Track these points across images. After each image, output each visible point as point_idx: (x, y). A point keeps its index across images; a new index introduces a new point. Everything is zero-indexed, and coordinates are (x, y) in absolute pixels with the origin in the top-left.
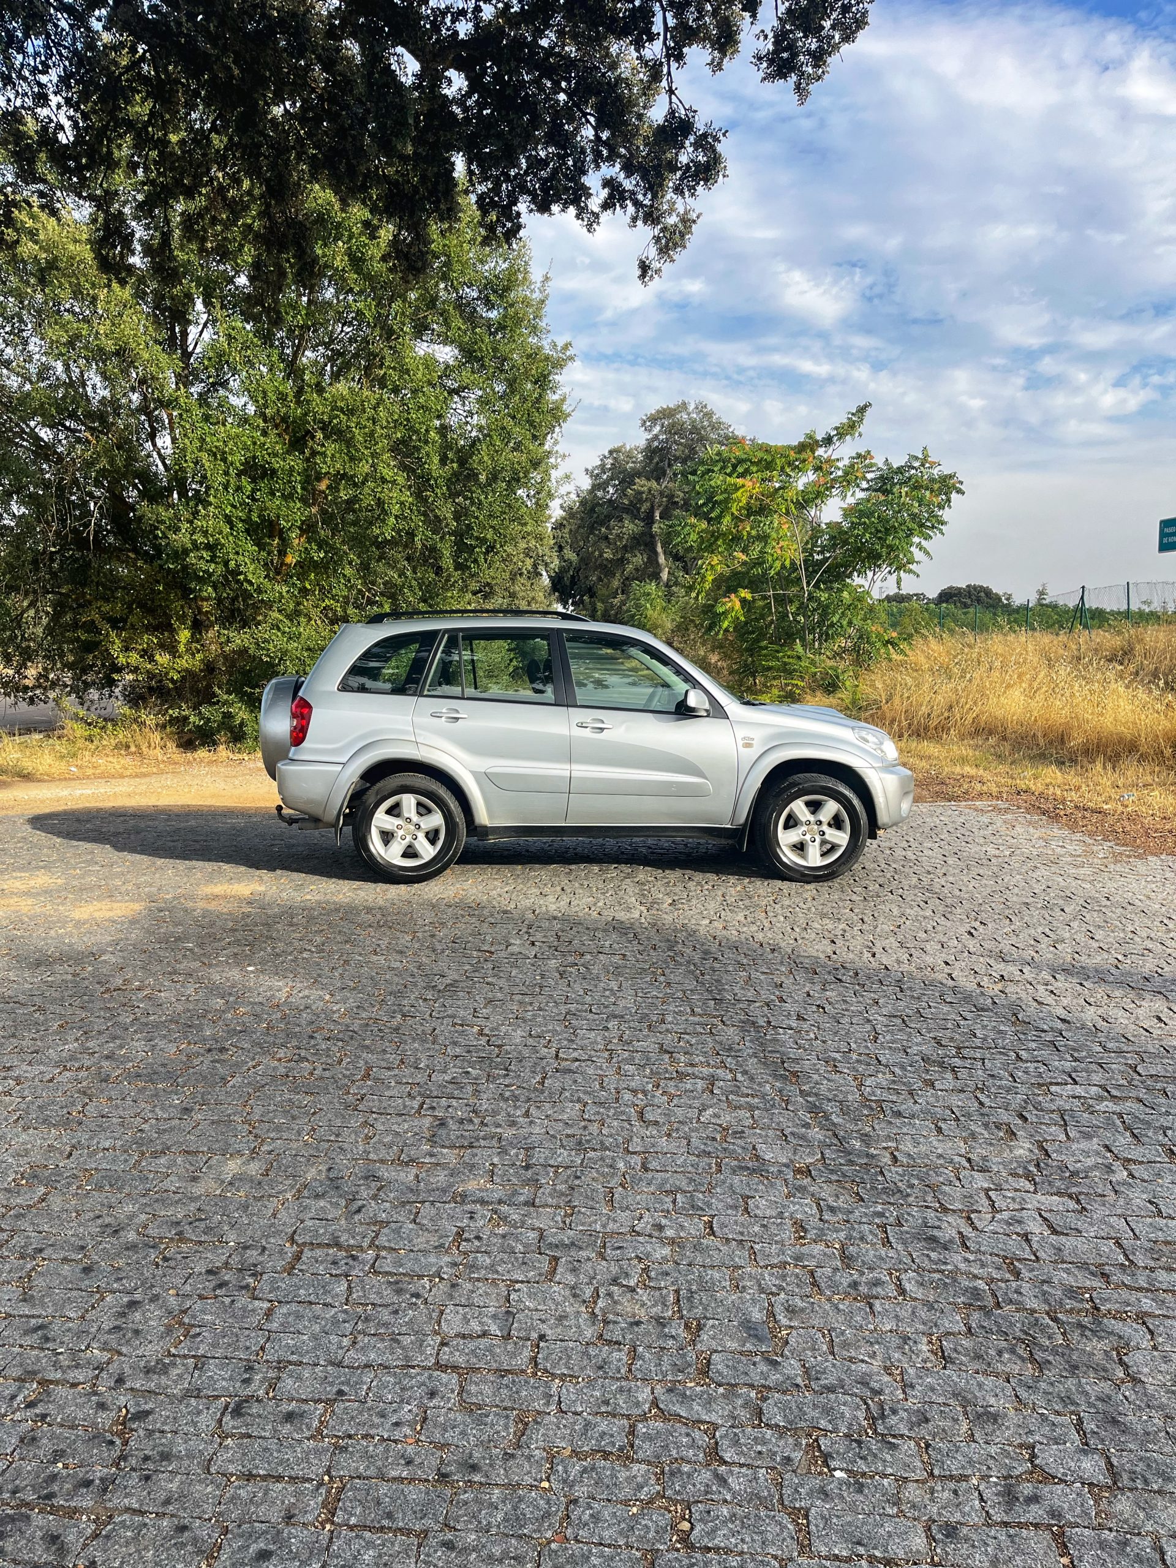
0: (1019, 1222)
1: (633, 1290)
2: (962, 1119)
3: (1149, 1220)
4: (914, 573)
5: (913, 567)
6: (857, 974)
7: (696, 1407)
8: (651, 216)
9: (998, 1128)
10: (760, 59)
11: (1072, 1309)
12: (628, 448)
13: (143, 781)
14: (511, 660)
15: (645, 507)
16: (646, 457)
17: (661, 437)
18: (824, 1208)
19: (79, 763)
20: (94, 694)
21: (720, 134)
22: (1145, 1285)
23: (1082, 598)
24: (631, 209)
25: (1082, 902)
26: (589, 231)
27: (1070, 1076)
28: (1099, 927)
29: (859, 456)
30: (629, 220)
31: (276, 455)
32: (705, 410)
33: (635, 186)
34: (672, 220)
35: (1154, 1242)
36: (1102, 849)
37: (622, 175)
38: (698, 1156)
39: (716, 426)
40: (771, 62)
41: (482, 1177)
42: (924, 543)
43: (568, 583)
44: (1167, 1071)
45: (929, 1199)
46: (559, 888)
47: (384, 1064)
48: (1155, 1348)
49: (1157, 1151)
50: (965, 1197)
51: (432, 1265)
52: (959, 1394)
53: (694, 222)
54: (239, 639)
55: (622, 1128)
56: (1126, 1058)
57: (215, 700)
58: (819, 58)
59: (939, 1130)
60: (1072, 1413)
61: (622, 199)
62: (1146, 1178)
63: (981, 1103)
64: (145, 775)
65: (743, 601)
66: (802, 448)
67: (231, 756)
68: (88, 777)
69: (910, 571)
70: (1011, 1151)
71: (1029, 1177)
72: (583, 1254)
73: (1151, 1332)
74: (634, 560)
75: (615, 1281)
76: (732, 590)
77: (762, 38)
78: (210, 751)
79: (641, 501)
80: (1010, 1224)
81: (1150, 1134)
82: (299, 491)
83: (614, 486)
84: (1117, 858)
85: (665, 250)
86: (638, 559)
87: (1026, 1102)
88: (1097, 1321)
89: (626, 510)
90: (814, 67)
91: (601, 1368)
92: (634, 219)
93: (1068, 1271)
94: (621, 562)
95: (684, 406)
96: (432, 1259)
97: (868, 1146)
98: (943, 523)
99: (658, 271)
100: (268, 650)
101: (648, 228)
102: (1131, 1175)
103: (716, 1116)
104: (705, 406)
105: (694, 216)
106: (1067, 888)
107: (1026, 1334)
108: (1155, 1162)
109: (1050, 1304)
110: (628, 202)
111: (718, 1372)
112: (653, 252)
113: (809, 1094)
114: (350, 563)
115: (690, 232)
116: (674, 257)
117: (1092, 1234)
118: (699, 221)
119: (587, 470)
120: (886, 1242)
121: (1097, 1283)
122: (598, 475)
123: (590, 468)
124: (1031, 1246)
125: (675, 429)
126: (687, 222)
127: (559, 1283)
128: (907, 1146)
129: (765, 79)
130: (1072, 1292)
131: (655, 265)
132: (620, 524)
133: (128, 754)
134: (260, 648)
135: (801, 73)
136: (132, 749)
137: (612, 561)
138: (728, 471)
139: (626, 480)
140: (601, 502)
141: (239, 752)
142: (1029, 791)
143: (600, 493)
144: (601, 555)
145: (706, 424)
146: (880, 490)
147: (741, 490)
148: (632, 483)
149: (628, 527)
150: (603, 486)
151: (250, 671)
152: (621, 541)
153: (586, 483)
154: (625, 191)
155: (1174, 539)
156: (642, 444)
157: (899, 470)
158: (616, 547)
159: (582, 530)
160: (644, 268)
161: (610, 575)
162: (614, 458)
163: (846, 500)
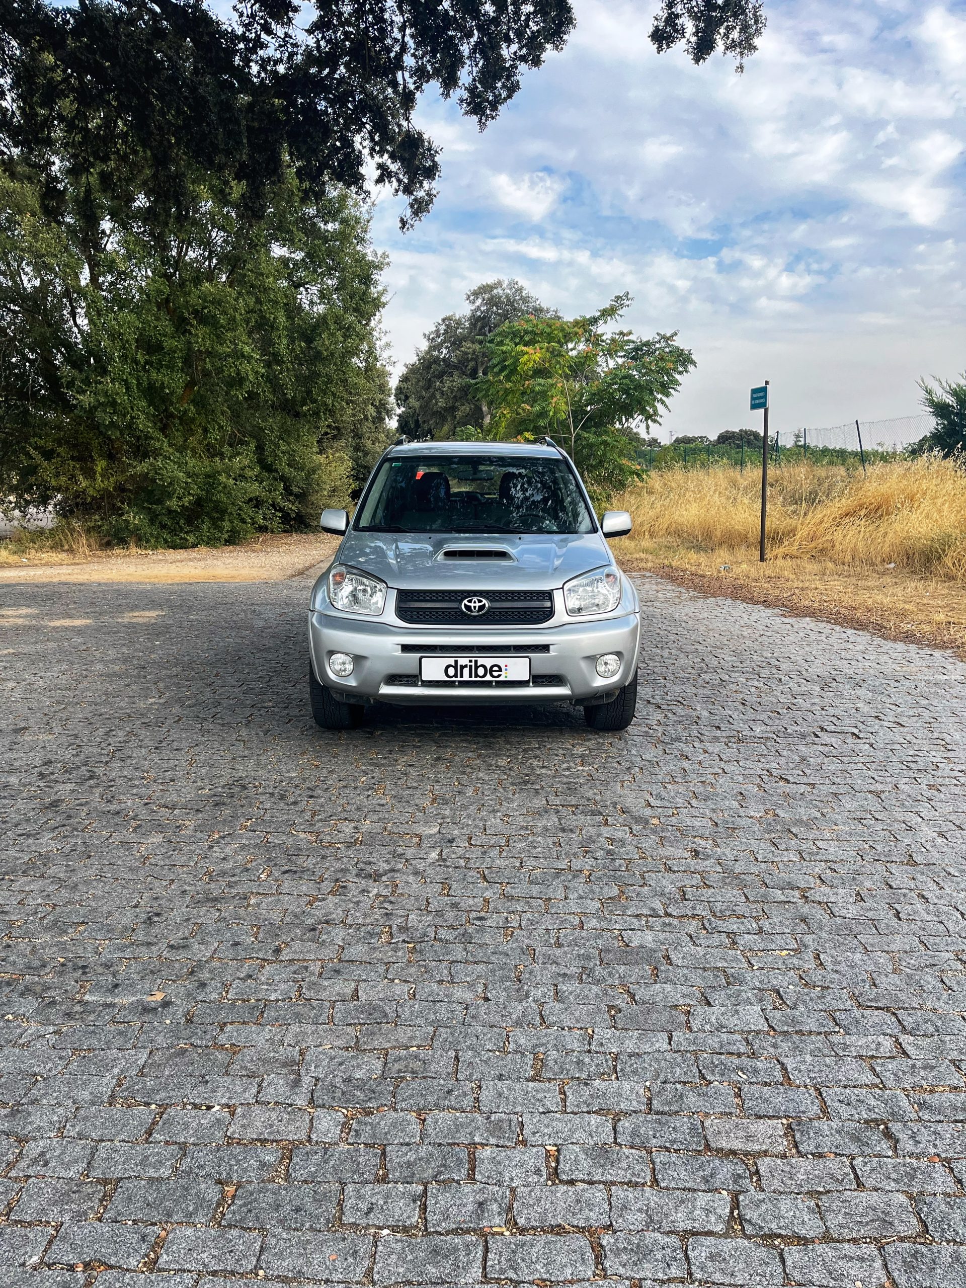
8: (408, 190)
10: (462, 101)
12: (458, 317)
13: (77, 567)
15: (471, 365)
16: (471, 324)
17: (482, 309)
19: (28, 556)
20: (32, 510)
21: (438, 150)
24: (395, 184)
29: (621, 333)
30: (393, 191)
32: (516, 286)
33: (398, 169)
34: (421, 194)
37: (390, 161)
39: (525, 300)
40: (469, 104)
42: (664, 398)
43: (414, 426)
53: (435, 197)
54: (142, 467)
58: (494, 107)
61: (389, 177)
64: (78, 564)
66: (576, 323)
67: (140, 552)
68: (36, 565)
74: (463, 408)
76: (520, 432)
77: (463, 88)
78: (124, 548)
79: (468, 361)
83: (447, 347)
85: (416, 213)
86: (465, 409)
89: (456, 367)
90: (491, 111)
92: (397, 191)
94: (453, 409)
95: (499, 284)
98: (679, 385)
99: (412, 226)
100: (163, 475)
101: (406, 197)
104: (517, 283)
105: (434, 193)
110: (393, 179)
112: (409, 212)
115: (432, 203)
116: (422, 218)
118: (437, 197)
119: (425, 335)
122: (433, 338)
123: (427, 333)
125: (493, 302)
126: (430, 196)
129: (465, 114)
131: (410, 222)
132: (451, 379)
133: (64, 551)
134: (156, 473)
135: (483, 114)
136: (66, 547)
137: (445, 409)
138: (517, 340)
139: (457, 343)
140: (436, 360)
141: (146, 548)
142: (670, 566)
143: (435, 353)
144: (437, 404)
145: (517, 298)
146: (633, 358)
147: (526, 357)
148: (460, 346)
149: (457, 381)
150: (438, 348)
151: (152, 491)
152: (452, 393)
153: (424, 346)
154: (391, 172)
155: (757, 402)
156: (468, 313)
157: (647, 344)
158: (448, 397)
159: (421, 383)
160: (403, 223)
161: (443, 420)
162: (446, 325)
163: (607, 365)
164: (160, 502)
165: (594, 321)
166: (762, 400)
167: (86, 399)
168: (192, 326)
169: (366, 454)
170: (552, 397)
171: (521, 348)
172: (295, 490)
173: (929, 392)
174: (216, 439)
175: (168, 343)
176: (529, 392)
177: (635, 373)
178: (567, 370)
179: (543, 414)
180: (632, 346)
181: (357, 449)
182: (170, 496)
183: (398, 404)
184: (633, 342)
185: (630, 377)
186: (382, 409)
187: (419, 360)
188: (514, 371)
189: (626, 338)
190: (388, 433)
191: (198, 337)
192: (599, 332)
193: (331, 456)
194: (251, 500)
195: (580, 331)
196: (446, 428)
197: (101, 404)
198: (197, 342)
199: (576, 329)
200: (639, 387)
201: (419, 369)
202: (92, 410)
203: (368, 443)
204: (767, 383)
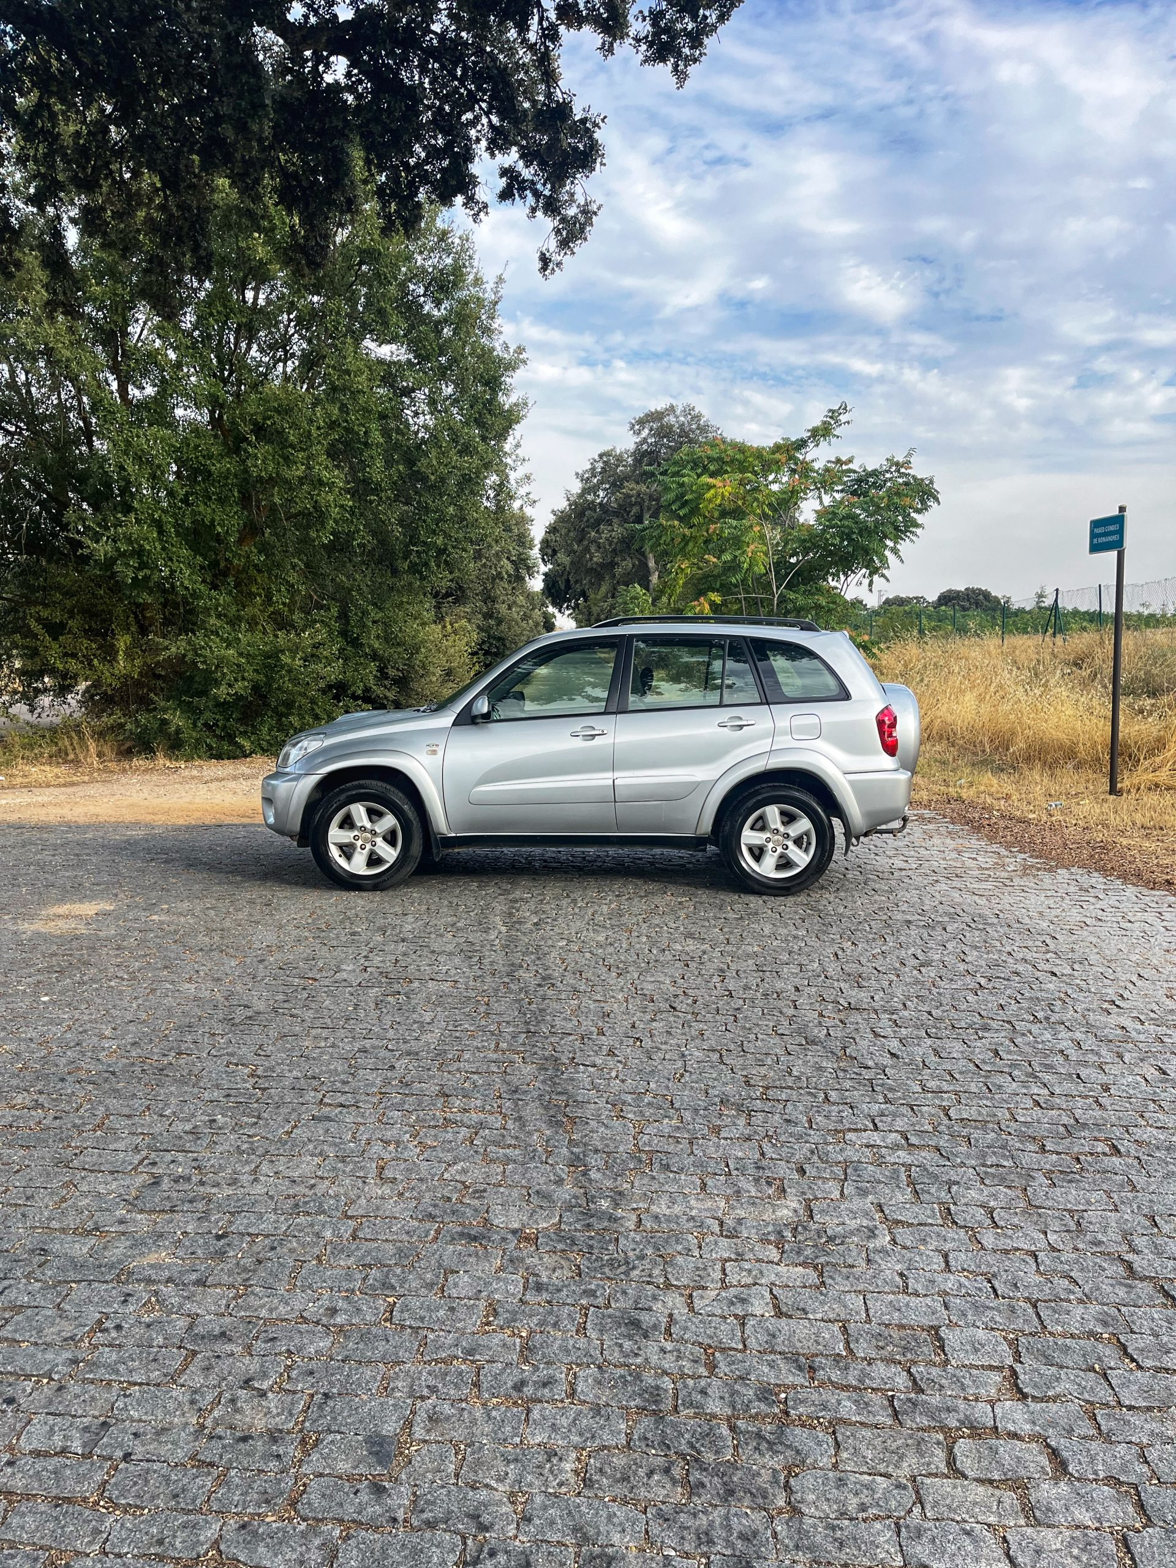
0: (743, 1301)
1: (263, 1394)
2: (734, 1173)
3: (891, 1297)
5: (885, 572)
6: (695, 1002)
7: (261, 1549)
8: (552, 207)
9: (769, 1184)
10: (639, 41)
11: (757, 1414)
12: (618, 452)
14: (474, 664)
15: (635, 510)
16: (635, 460)
17: (649, 441)
18: (531, 1285)
19: (9, 771)
20: (44, 702)
21: (598, 120)
22: (854, 1383)
23: (1056, 600)
24: (531, 200)
25: (968, 920)
26: (475, 222)
27: (873, 1121)
28: (976, 947)
29: (838, 461)
30: (528, 211)
31: (210, 457)
32: (692, 413)
33: (534, 175)
34: (572, 211)
35: (887, 1326)
36: (1015, 861)
37: (521, 163)
38: (420, 1221)
39: (704, 429)
40: (651, 45)
41: (166, 1248)
42: (897, 546)
43: (563, 587)
44: (980, 1113)
45: (656, 1272)
46: (424, 908)
47: (126, 1111)
48: (835, 1466)
49: (933, 1210)
50: (698, 1269)
51: (47, 1362)
52: (581, 1528)
53: (595, 213)
54: (176, 647)
55: (353, 1186)
56: (943, 1100)
57: (152, 706)
58: (696, 39)
59: (704, 1186)
60: (703, 1555)
61: (521, 189)
62: (909, 1244)
63: (763, 1154)
65: (712, 604)
66: (777, 448)
67: (168, 764)
69: (883, 576)
70: (774, 1211)
71: (779, 1244)
72: (228, 1348)
73: (837, 1445)
74: (624, 563)
75: (247, 1383)
76: (701, 593)
77: (640, 19)
78: (147, 759)
79: (632, 505)
80: (733, 1303)
81: (933, 1190)
82: (236, 494)
83: (605, 489)
84: (1026, 870)
85: (565, 243)
86: (627, 564)
87: (812, 1152)
88: (780, 1432)
89: (616, 514)
90: (691, 48)
91: (176, 1496)
92: (534, 210)
93: (772, 1365)
94: (613, 565)
95: (672, 409)
96: (50, 1356)
97: (616, 1205)
98: (918, 526)
99: (559, 264)
100: (205, 657)
101: (548, 219)
102: (894, 1241)
103: (464, 1171)
104: (693, 409)
105: (594, 207)
106: (959, 904)
107: (693, 1447)
108: (925, 1225)
109: (734, 1408)
110: (528, 192)
111: (309, 1503)
112: (553, 244)
113: (577, 1145)
114: (294, 567)
115: (591, 225)
116: (575, 250)
117: (818, 1316)
118: (599, 213)
119: (577, 474)
120: (582, 1329)
121: (800, 1379)
122: (588, 478)
123: (580, 472)
124: (743, 1332)
125: (664, 432)
126: (588, 213)
127: (183, 1386)
128: (661, 1208)
129: (645, 61)
130: (766, 1393)
131: (556, 258)
132: (609, 528)
133: (65, 762)
134: (197, 655)
135: (679, 55)
136: (71, 756)
137: (602, 565)
138: (699, 471)
139: (616, 484)
140: (591, 506)
141: (176, 760)
142: (959, 799)
143: (590, 497)
144: (591, 559)
145: (694, 427)
146: (854, 493)
147: (712, 491)
148: (621, 487)
149: (618, 530)
150: (594, 490)
151: (191, 678)
152: (610, 545)
153: (576, 487)
154: (524, 181)
155: (1103, 540)
156: (632, 447)
157: (874, 473)
158: (606, 551)
159: (572, 534)
160: (545, 261)
161: (600, 578)
162: (604, 462)
163: (821, 502)
164: (204, 693)
165: (801, 444)
166: (1115, 538)
167: (101, 549)
168: (250, 443)
169: (500, 622)
170: (748, 545)
171: (706, 479)
172: (392, 672)
174: (284, 604)
175: (216, 467)
176: (715, 538)
177: (858, 512)
178: (766, 509)
179: (733, 567)
180: (853, 476)
181: (488, 616)
182: (217, 684)
183: (543, 560)
184: (855, 472)
185: (854, 517)
186: (522, 565)
187: (570, 505)
188: (695, 511)
189: (844, 467)
190: (529, 596)
191: (257, 459)
192: (809, 458)
193: (449, 627)
194: (330, 687)
195: (783, 458)
196: (604, 589)
197: (122, 555)
198: (256, 466)
199: (777, 456)
200: (865, 530)
201: (570, 516)
202: (110, 563)
203: (503, 608)
204: (1122, 509)
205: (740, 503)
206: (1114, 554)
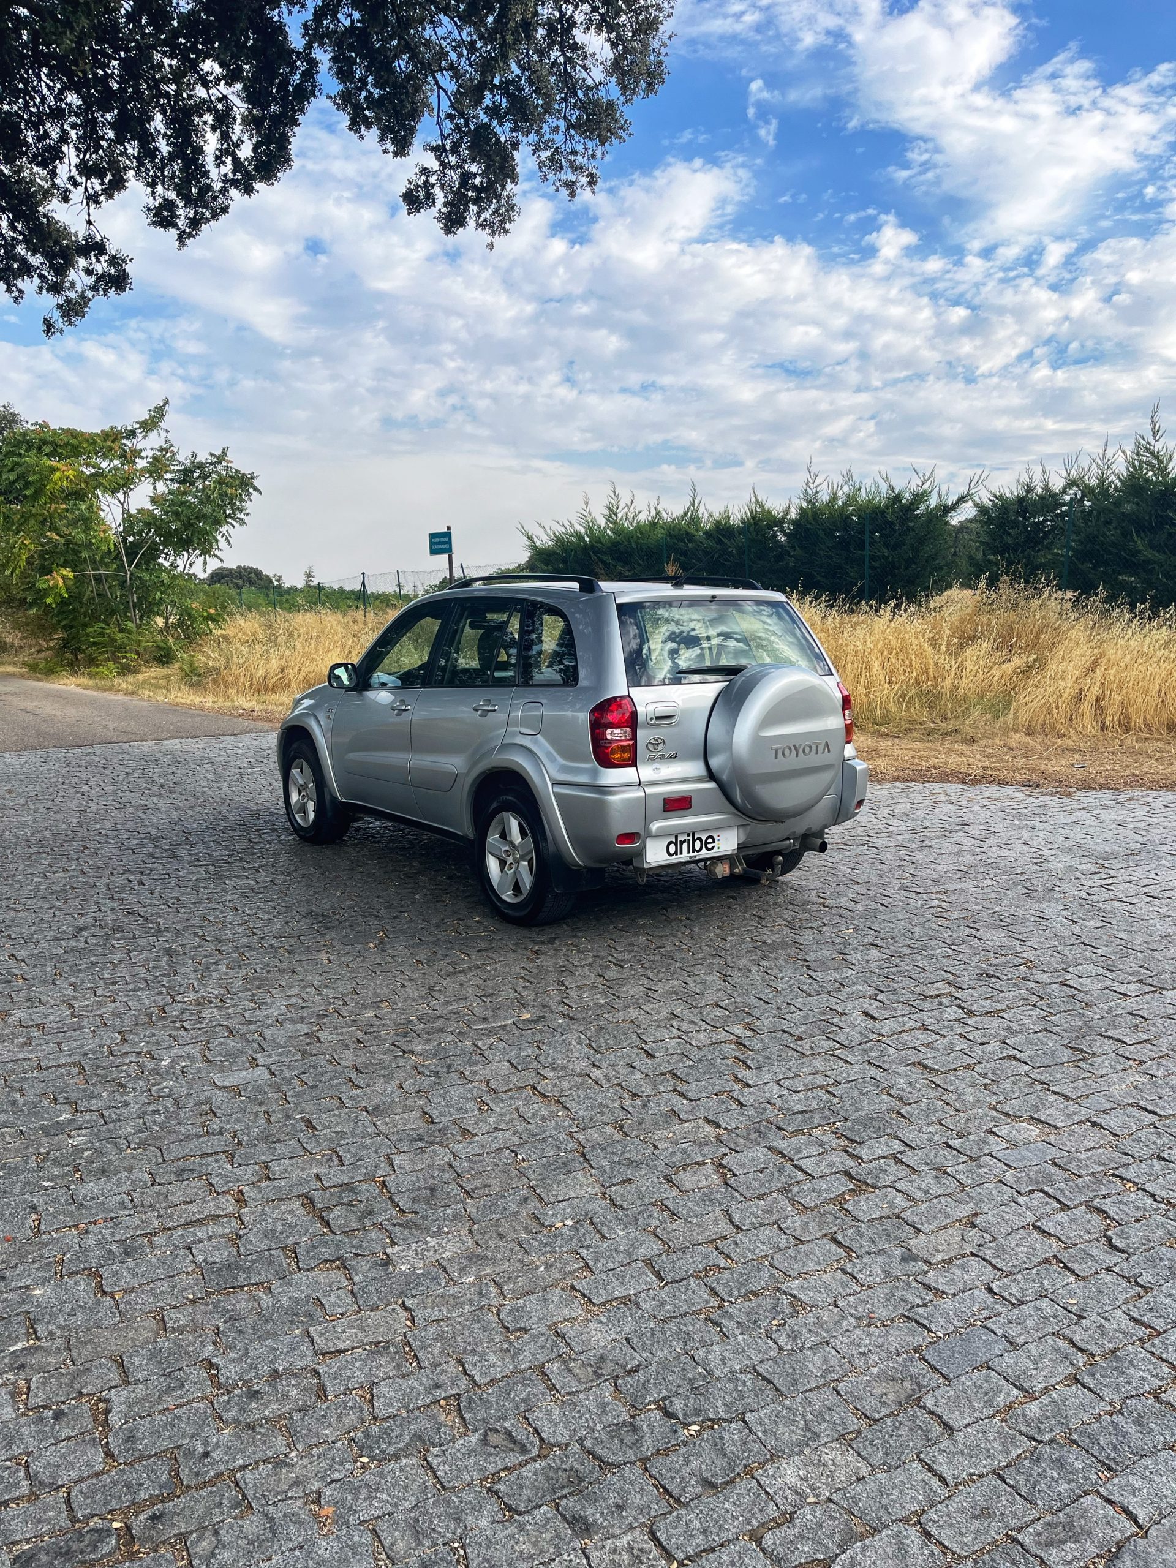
4: (219, 558)
5: (213, 551)
8: (55, 288)
10: (149, 210)
23: (363, 583)
29: (164, 450)
65: (65, 579)
66: (106, 435)
69: (216, 556)
85: (67, 316)
99: (60, 330)
101: (52, 297)
112: (56, 315)
116: (75, 323)
131: (58, 325)
138: (36, 452)
147: (58, 474)
155: (438, 547)
157: (200, 465)
160: (49, 325)
163: (155, 488)
165: (130, 434)
166: (447, 546)
173: (530, 538)
177: (190, 499)
180: (181, 466)
184: (183, 462)
185: (188, 504)
188: (40, 491)
192: (136, 447)
195: (117, 446)
199: (111, 443)
204: (449, 528)
205: (83, 485)
206: (447, 556)
